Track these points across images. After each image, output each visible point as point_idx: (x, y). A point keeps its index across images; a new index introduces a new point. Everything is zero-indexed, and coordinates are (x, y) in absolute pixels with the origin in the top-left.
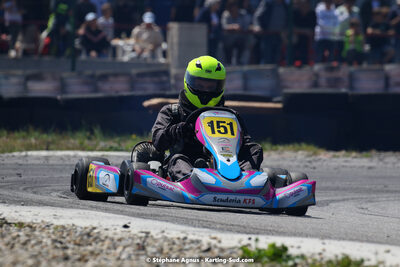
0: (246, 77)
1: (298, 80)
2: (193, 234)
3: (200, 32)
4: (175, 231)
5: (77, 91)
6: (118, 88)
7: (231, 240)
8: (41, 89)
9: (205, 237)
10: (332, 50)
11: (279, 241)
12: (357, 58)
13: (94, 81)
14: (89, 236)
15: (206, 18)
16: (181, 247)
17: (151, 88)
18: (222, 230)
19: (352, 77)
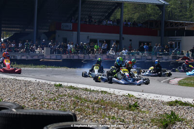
0: (56, 56)
1: (65, 57)
2: (47, 82)
3: (49, 49)
4: (44, 81)
5: (30, 58)
6: (36, 58)
7: (53, 83)
8: (23, 58)
9: (49, 82)
10: (70, 52)
11: (61, 83)
12: (74, 53)
13: (32, 57)
14: (30, 82)
15: (50, 47)
16: (45, 84)
17: (41, 58)
18: (52, 81)
19: (73, 56)
